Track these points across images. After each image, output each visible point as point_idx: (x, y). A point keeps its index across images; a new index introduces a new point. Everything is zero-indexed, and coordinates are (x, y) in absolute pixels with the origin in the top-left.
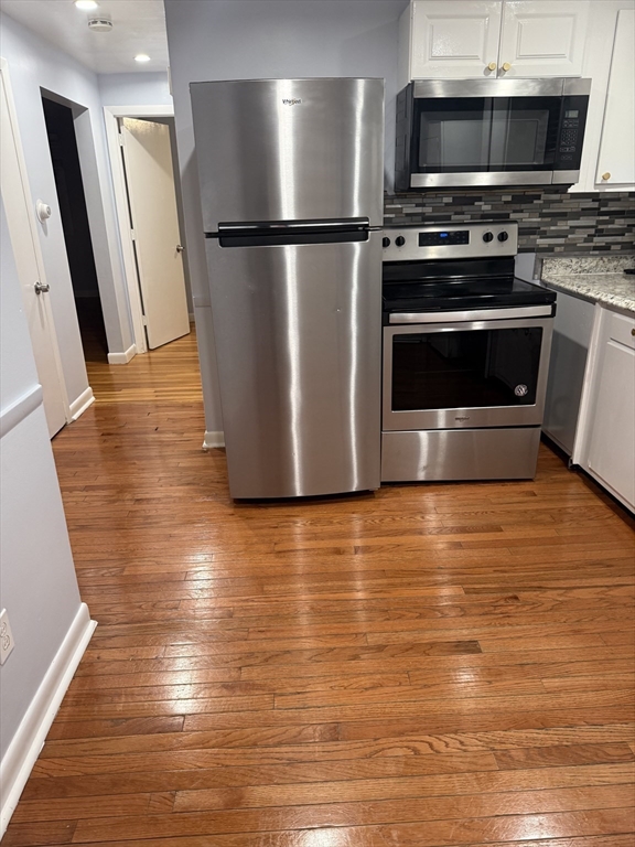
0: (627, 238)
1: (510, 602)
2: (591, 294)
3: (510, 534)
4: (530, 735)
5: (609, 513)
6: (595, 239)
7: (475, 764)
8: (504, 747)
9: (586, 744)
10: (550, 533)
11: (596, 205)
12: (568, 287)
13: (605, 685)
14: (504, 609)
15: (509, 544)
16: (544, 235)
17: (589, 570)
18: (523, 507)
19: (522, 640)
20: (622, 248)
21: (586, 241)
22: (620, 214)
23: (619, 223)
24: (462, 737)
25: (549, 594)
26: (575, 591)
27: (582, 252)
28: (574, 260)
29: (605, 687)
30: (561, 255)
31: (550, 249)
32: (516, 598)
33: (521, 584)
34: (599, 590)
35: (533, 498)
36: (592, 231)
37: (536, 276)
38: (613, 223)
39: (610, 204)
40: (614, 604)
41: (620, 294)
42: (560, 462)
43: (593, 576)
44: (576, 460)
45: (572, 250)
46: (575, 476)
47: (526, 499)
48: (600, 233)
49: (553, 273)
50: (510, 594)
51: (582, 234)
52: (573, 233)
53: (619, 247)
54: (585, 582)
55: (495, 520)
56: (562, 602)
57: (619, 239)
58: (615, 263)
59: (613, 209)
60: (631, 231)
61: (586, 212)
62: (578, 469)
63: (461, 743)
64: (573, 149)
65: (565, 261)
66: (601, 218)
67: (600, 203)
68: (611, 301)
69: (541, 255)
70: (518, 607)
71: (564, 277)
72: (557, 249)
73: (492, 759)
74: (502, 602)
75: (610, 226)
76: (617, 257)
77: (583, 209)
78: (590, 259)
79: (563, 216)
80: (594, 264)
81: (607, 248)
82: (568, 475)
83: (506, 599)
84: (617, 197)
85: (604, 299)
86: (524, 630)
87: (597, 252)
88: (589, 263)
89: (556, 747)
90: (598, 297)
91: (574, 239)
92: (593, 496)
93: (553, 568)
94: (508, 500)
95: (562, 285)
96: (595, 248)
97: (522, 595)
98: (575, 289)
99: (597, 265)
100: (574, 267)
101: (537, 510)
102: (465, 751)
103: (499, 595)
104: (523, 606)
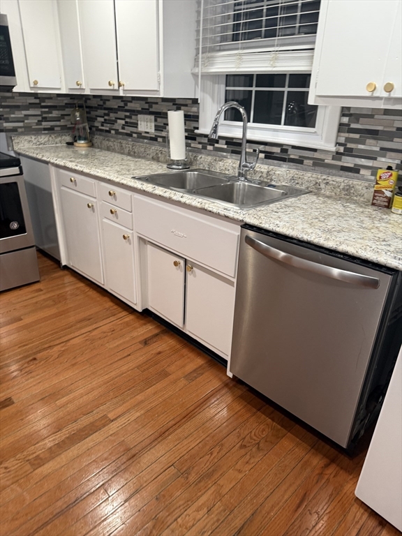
0: (62, 123)
1: (31, 363)
2: (44, 158)
3: (27, 320)
4: (51, 439)
5: (87, 289)
6: (43, 123)
7: (18, 476)
8: (35, 455)
9: (84, 427)
10: (53, 311)
11: (37, 101)
12: (31, 155)
13: (92, 389)
14: (27, 370)
15: (26, 327)
16: (7, 120)
17: (78, 326)
18: (34, 300)
19: (41, 384)
20: (62, 129)
21: (37, 124)
22: (55, 107)
23: (55, 114)
24: (6, 465)
25: (55, 349)
26: (71, 341)
27: (38, 132)
28: (33, 137)
29: (93, 389)
30: (23, 134)
31: (14, 130)
32: (35, 359)
33: (38, 349)
34: (85, 335)
35: (41, 293)
36: (40, 118)
37: (10, 148)
38: (51, 113)
39: (47, 100)
40: (94, 340)
41: (61, 157)
42: (56, 266)
43: (81, 328)
44: (64, 263)
45: (28, 130)
46: (66, 272)
47: (36, 294)
48: (45, 119)
49: (21, 146)
50: (31, 358)
51: (33, 121)
52: (27, 119)
53: (59, 129)
54: (77, 334)
55: (16, 314)
56: (64, 351)
57: (58, 123)
58: (60, 138)
59: (49, 104)
60: (63, 118)
61: (32, 105)
62: (66, 268)
63: (6, 468)
64: (7, 62)
65: (27, 138)
66: (43, 110)
67: (39, 101)
68: (56, 162)
69: (9, 134)
70: (36, 364)
71: (29, 148)
72: (20, 130)
73: (28, 467)
74: (26, 365)
75: (50, 115)
76: (60, 134)
77: (30, 104)
78: (43, 136)
79: (18, 107)
80: (46, 139)
81: (51, 129)
82: (62, 273)
83: (28, 362)
84: (50, 97)
85: (52, 161)
86: (42, 377)
87: (46, 132)
88: (43, 138)
89: (68, 438)
90: (48, 160)
91: (29, 123)
92: (77, 281)
93: (57, 332)
94: (24, 298)
95: (27, 153)
96: (45, 129)
97: (38, 356)
98: (34, 155)
99: (49, 140)
100: (34, 142)
101: (44, 299)
102: (9, 472)
103: (23, 362)
104: (40, 362)
